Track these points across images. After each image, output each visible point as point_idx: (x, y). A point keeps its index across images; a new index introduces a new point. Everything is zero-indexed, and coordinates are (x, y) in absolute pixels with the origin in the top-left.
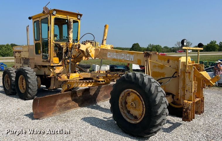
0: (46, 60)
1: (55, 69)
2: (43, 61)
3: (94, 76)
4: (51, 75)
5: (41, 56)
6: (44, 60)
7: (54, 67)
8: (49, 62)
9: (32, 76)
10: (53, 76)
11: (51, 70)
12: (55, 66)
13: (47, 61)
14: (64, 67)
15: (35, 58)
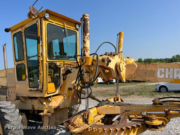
0: (35, 89)
1: (51, 102)
2: (30, 90)
3: (126, 111)
4: (45, 111)
5: (27, 83)
6: (32, 89)
7: (50, 99)
8: (41, 91)
9: (13, 117)
10: (48, 112)
11: (45, 103)
12: (50, 97)
13: (37, 90)
14: (64, 97)
15: (17, 86)
